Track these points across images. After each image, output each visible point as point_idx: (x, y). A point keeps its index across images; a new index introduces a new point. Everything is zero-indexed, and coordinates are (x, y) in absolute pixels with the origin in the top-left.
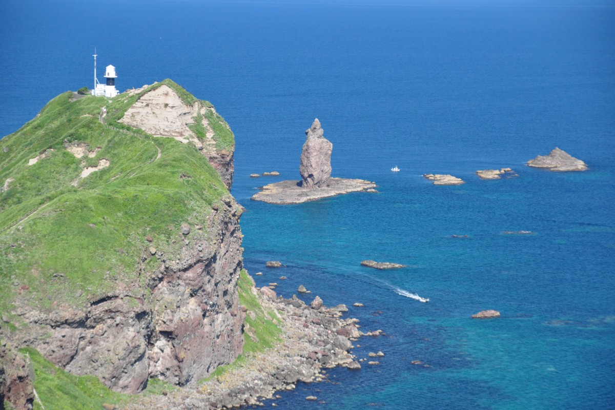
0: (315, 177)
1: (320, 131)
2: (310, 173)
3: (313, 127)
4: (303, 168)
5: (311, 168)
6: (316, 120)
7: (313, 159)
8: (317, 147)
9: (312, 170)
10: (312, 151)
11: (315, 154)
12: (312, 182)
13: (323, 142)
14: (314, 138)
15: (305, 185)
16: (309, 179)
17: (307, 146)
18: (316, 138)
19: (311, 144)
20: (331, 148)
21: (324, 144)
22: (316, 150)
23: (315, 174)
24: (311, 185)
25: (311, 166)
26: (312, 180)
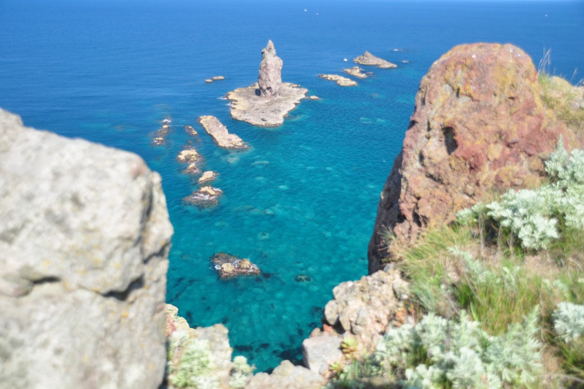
0: (273, 89)
1: (274, 51)
2: (268, 86)
3: (268, 47)
4: (262, 82)
5: (269, 82)
6: (270, 41)
7: (271, 75)
8: (274, 64)
9: (271, 84)
10: (270, 68)
11: (272, 70)
12: (271, 94)
13: (277, 60)
14: (270, 57)
15: (264, 95)
16: (267, 91)
17: (266, 64)
18: (272, 57)
19: (269, 62)
20: (282, 65)
21: (278, 62)
22: (273, 67)
23: (273, 87)
24: (269, 96)
25: (270, 80)
26: (270, 91)
